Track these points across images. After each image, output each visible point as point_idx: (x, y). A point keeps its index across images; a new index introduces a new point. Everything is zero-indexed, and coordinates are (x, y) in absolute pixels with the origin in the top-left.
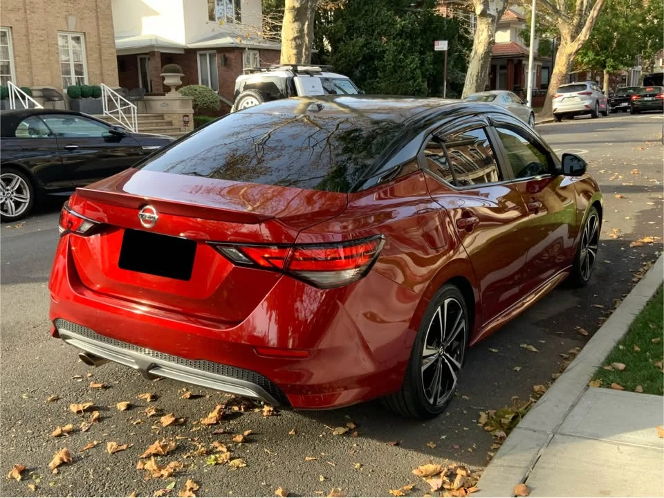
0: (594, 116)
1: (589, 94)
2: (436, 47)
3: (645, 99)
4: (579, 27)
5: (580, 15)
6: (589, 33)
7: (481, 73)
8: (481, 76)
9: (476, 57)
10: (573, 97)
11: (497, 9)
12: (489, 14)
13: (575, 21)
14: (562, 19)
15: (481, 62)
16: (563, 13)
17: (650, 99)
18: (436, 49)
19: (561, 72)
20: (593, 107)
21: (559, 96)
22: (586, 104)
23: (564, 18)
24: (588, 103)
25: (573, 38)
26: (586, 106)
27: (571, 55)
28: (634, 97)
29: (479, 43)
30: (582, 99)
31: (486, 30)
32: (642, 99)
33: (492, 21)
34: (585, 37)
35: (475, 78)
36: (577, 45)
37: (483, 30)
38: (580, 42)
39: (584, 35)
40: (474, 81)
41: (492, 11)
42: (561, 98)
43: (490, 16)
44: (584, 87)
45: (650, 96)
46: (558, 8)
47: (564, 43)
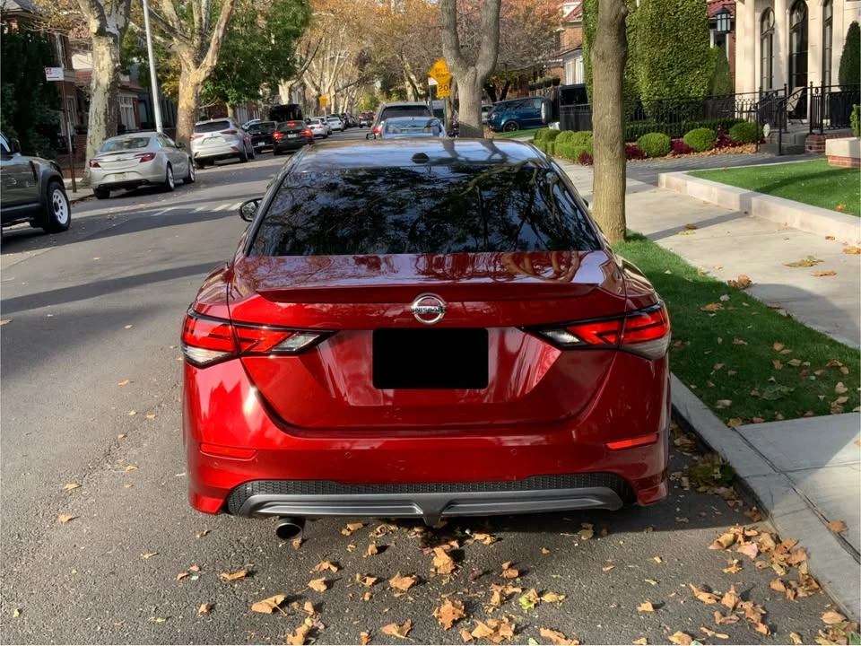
0: (243, 160)
1: (234, 132)
2: (47, 76)
3: (289, 136)
4: (203, 49)
5: (200, 34)
6: (216, 57)
7: (110, 110)
8: (110, 113)
9: (99, 89)
10: (216, 137)
11: (117, 26)
12: (109, 32)
13: (196, 42)
14: (178, 39)
15: (108, 95)
16: (179, 31)
17: (295, 136)
18: (48, 79)
19: (189, 107)
20: (241, 148)
21: (197, 137)
22: (233, 145)
23: (181, 38)
24: (235, 143)
25: (197, 64)
26: (233, 148)
27: (197, 85)
28: (276, 135)
29: (101, 71)
30: (227, 140)
31: (107, 53)
32: (285, 137)
33: (114, 41)
34: (212, 62)
35: (102, 117)
36: (204, 72)
37: (103, 54)
38: (207, 69)
39: (210, 60)
40: (102, 121)
41: (111, 29)
42: (201, 139)
43: (111, 35)
44: (226, 124)
45: (294, 132)
46: (171, 24)
47: (186, 69)
